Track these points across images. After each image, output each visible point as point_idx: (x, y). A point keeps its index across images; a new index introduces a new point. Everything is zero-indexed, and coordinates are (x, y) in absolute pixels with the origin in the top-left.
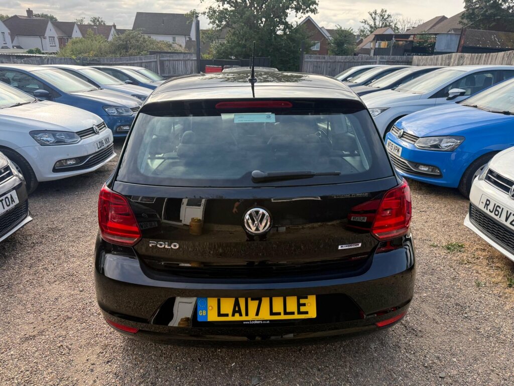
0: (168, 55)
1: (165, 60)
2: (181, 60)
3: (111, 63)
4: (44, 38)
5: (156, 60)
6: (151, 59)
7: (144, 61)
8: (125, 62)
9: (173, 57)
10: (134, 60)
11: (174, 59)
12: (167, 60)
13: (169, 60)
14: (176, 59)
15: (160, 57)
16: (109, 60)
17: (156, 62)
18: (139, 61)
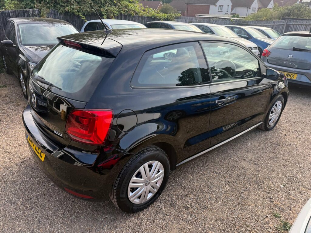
0: (295, 20)
1: (291, 24)
2: (303, 25)
3: (254, 24)
4: (250, 9)
5: (284, 24)
6: (281, 23)
7: (275, 24)
8: (263, 24)
9: (298, 22)
10: (269, 23)
11: (298, 23)
12: (293, 24)
13: (294, 25)
14: (300, 24)
15: (288, 22)
16: (253, 22)
17: (283, 25)
18: (272, 24)
